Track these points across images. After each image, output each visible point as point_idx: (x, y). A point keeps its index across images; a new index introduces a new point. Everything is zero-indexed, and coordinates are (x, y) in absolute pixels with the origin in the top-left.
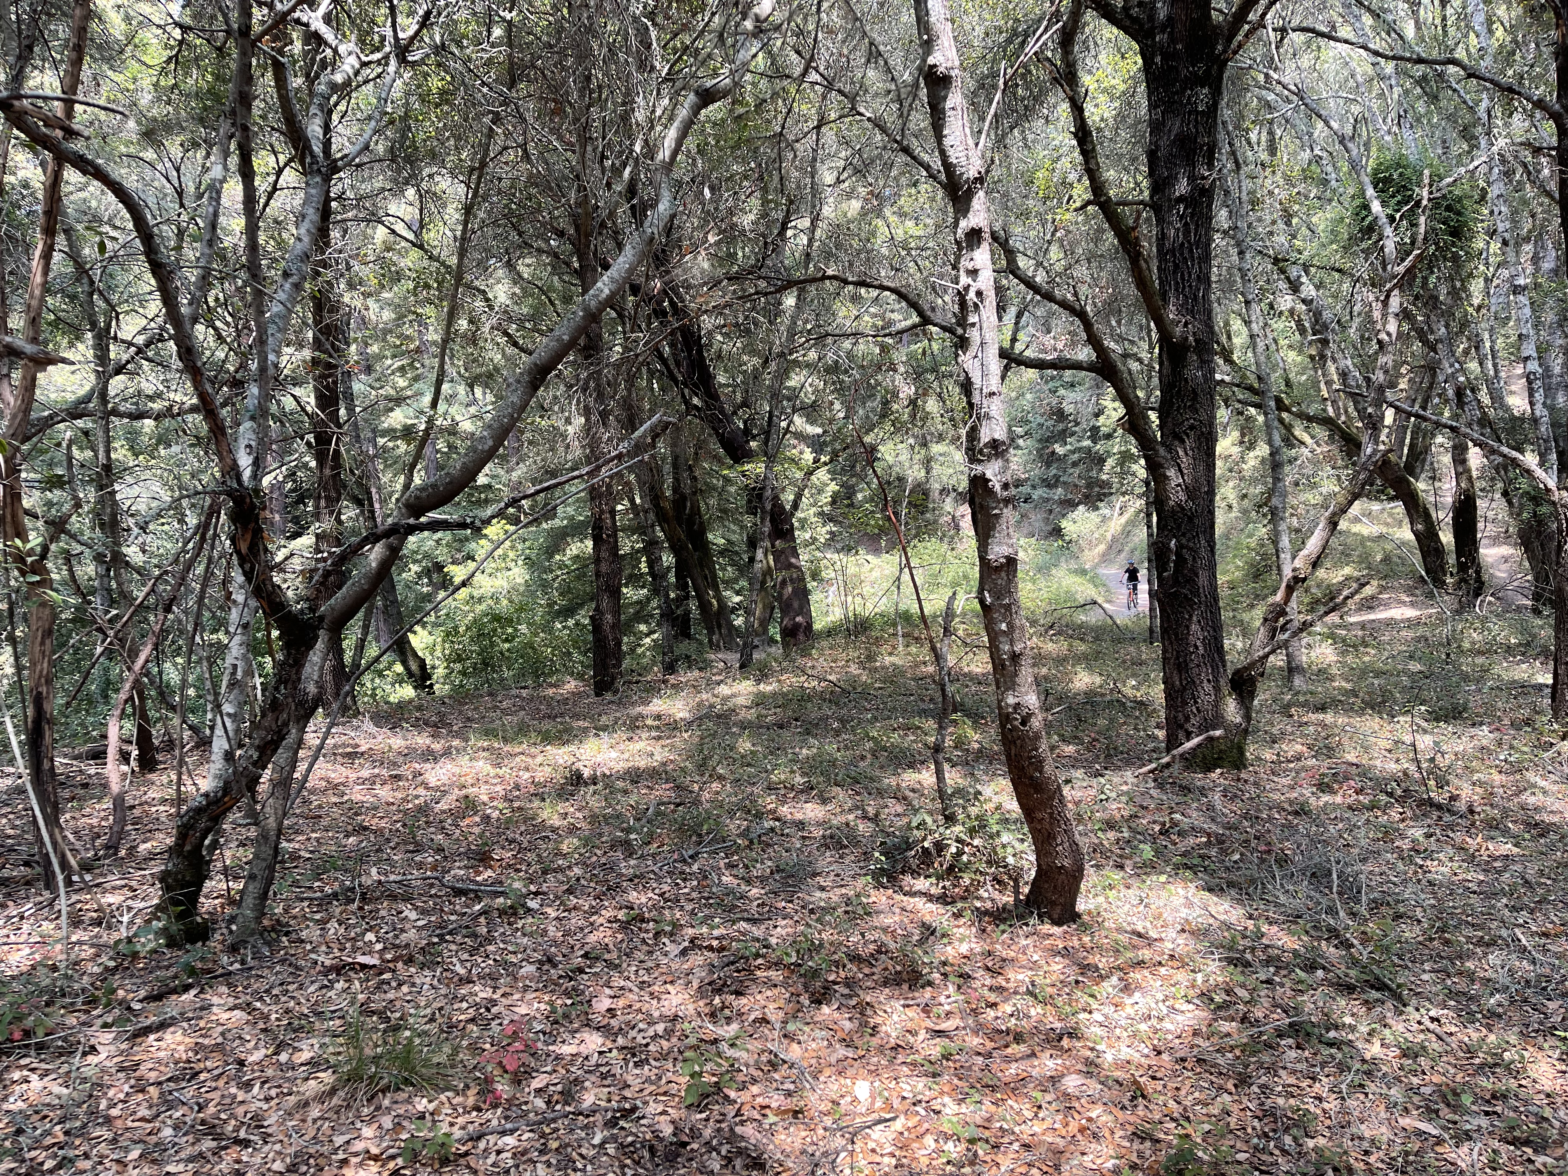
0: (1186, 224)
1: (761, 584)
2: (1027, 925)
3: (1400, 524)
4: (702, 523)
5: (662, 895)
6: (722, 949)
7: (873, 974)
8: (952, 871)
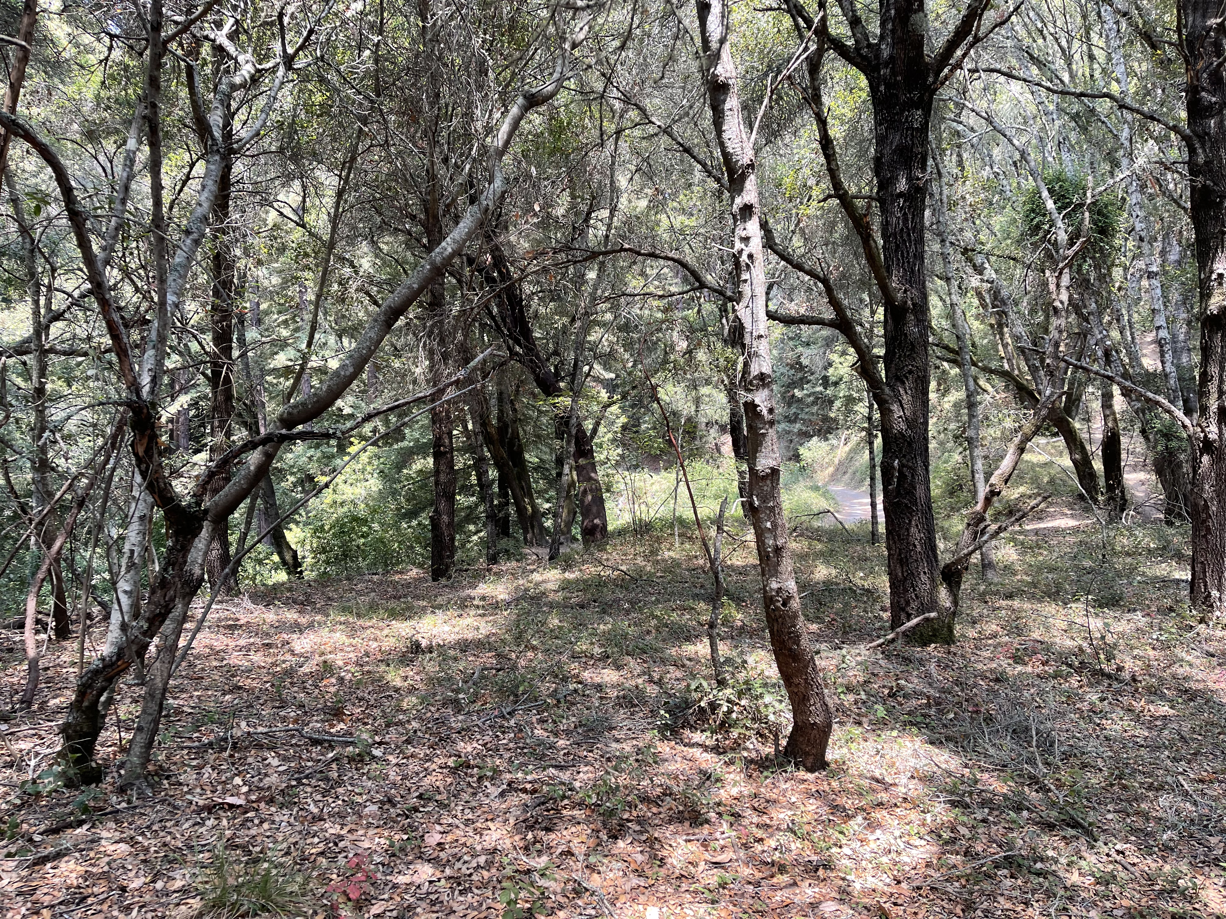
0: (905, 214)
1: (567, 493)
2: (786, 772)
3: (1061, 454)
4: (520, 446)
5: (484, 745)
6: (534, 791)
7: (660, 813)
8: (725, 726)
